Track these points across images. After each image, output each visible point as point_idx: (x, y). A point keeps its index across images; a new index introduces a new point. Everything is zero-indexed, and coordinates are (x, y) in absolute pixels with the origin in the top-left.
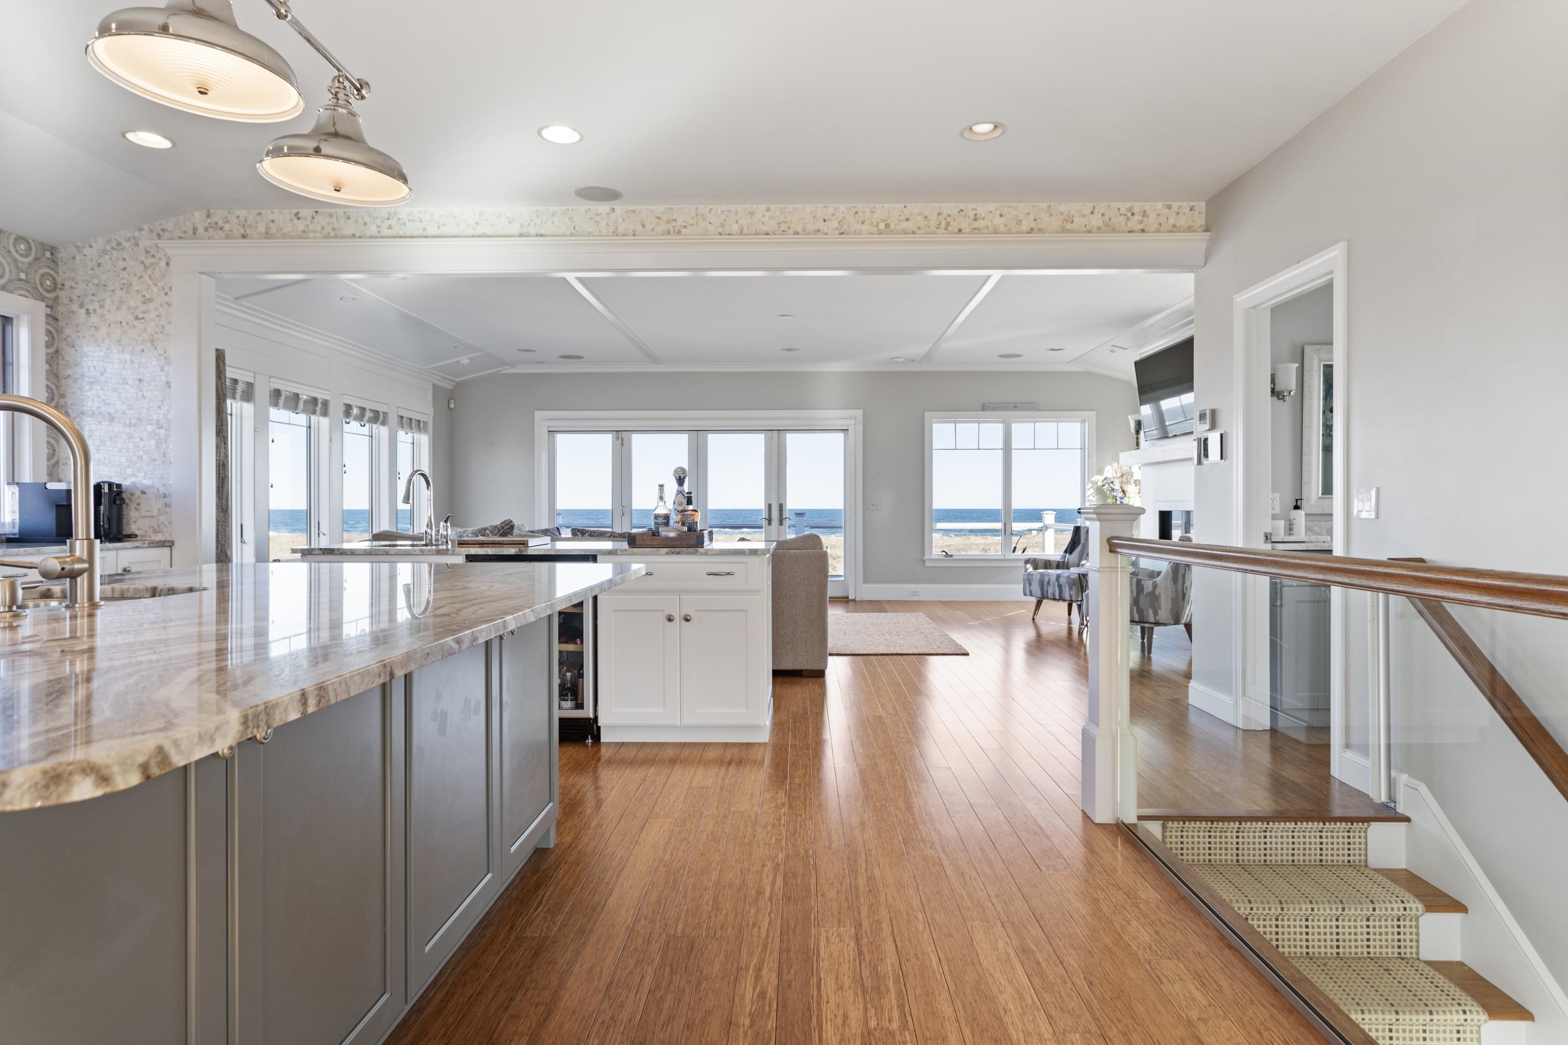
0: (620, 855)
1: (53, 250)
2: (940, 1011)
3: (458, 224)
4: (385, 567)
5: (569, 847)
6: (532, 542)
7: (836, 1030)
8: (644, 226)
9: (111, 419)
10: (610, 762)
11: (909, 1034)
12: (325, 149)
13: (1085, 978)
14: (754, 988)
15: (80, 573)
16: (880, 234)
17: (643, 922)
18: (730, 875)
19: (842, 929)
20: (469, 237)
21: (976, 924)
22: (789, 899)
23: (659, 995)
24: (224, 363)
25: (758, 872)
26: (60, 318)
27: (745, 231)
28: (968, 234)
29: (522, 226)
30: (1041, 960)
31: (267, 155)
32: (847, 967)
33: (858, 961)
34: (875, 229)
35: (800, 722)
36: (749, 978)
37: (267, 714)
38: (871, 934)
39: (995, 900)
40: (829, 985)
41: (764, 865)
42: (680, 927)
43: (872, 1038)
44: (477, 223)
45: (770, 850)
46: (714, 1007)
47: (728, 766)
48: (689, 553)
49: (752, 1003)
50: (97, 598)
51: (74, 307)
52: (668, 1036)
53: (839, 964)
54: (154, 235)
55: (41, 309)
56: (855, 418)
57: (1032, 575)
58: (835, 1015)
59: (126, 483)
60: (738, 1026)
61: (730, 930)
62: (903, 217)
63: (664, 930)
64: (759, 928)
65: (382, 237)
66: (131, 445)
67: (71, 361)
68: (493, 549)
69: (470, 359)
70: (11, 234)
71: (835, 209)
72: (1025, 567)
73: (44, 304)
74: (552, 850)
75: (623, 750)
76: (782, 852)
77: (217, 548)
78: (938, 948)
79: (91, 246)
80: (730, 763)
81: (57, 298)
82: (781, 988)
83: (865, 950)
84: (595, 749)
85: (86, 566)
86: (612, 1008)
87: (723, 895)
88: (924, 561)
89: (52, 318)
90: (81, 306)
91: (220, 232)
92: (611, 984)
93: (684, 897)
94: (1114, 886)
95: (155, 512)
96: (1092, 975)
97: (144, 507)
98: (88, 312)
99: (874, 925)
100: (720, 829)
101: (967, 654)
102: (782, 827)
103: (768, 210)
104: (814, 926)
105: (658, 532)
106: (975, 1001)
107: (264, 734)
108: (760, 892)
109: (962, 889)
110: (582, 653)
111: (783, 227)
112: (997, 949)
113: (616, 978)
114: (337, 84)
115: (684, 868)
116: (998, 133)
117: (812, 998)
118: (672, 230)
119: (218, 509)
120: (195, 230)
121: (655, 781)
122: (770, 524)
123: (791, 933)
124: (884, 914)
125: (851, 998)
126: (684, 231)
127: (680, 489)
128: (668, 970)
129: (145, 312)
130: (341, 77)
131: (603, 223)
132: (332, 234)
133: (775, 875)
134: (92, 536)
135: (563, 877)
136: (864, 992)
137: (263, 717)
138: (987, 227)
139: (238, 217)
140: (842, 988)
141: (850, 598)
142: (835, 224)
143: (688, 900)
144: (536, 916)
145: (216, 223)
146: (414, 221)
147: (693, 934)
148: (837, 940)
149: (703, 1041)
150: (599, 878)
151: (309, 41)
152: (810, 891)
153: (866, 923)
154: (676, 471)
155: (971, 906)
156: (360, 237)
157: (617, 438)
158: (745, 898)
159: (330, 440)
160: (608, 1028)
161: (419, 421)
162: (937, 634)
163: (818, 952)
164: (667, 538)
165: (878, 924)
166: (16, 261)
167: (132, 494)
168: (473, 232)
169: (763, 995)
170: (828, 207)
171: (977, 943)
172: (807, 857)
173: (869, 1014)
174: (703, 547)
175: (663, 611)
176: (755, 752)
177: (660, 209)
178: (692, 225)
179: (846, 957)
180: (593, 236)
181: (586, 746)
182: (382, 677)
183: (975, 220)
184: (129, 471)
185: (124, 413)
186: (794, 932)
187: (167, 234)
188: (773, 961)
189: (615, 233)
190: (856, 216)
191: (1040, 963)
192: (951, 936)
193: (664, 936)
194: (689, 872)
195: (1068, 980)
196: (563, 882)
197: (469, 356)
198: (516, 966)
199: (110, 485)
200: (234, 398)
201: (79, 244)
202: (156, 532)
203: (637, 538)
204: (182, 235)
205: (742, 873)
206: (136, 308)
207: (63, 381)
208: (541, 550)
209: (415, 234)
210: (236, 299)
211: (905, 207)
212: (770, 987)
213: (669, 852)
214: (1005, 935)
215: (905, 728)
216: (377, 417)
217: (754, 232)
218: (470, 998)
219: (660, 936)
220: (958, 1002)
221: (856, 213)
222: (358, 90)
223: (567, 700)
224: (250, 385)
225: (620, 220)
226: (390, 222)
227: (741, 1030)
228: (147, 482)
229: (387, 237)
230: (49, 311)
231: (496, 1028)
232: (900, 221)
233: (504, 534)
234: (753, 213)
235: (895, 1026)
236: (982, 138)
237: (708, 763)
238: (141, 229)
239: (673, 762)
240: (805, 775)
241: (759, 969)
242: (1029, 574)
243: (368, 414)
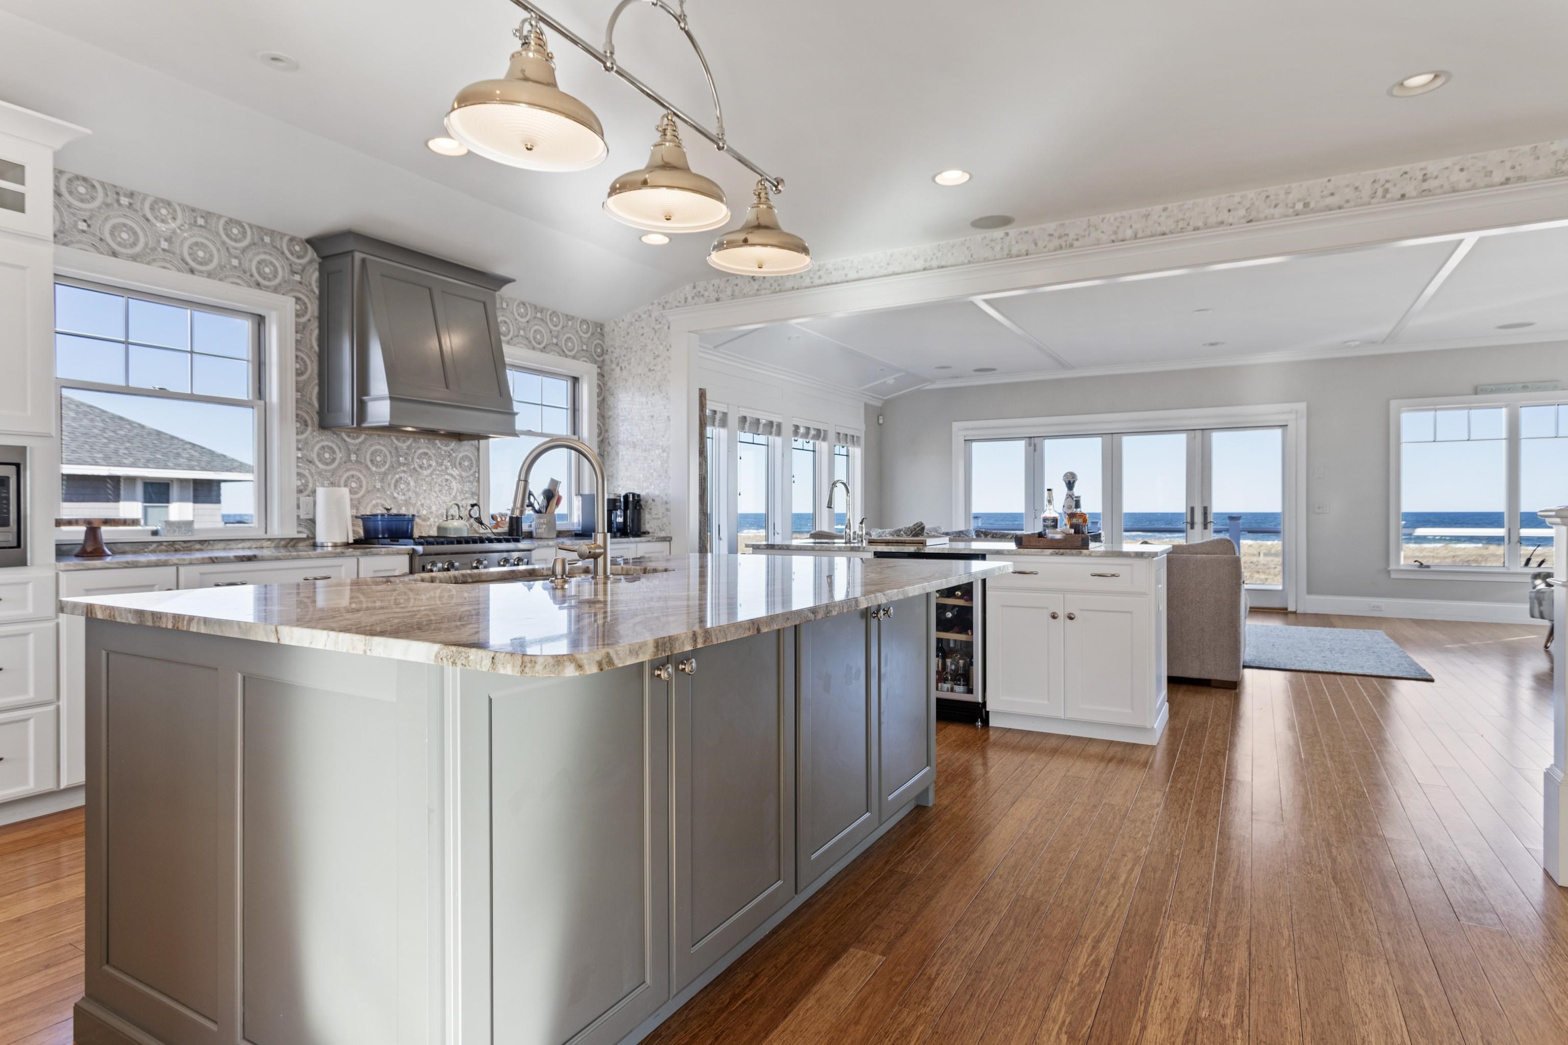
0: (988, 822)
1: (601, 326)
2: (1283, 1023)
3: (872, 267)
4: (825, 560)
5: (945, 808)
6: (930, 542)
7: (1163, 1009)
8: (1036, 245)
9: (635, 446)
10: (995, 744)
11: (1242, 1032)
12: (752, 238)
13: (1482, 1038)
14: (1090, 955)
15: (599, 555)
16: (1297, 215)
17: (997, 880)
18: (1088, 857)
19: (1193, 926)
20: (882, 276)
21: (1353, 954)
22: (1144, 889)
23: (1000, 939)
24: (706, 399)
25: (1116, 860)
26: (605, 375)
27: (1140, 234)
28: (1414, 198)
29: (925, 260)
30: (1427, 1006)
31: (713, 250)
32: (1190, 959)
33: (1203, 957)
34: (1291, 211)
35: (1197, 730)
36: (1086, 945)
37: (671, 644)
38: (1225, 937)
39: (1385, 937)
40: (1166, 970)
41: (1124, 855)
42: (1030, 890)
43: (1200, 1025)
44: (888, 264)
45: (1133, 843)
46: (1048, 960)
47: (1108, 762)
48: (1072, 555)
49: (1085, 966)
50: (609, 574)
51: (614, 366)
52: (1001, 973)
53: (1182, 955)
54: (661, 306)
55: (594, 369)
56: (1297, 412)
57: (1543, 593)
58: (1166, 997)
59: (643, 493)
60: (1067, 981)
61: (1077, 903)
62: (1326, 193)
63: (1015, 890)
64: (1107, 907)
65: (814, 287)
66: (646, 465)
67: (612, 406)
68: (896, 547)
69: (895, 379)
70: (578, 319)
71: (1242, 197)
72: (1533, 583)
73: (596, 366)
74: (931, 809)
75: (1009, 734)
76: (1146, 847)
77: (700, 543)
78: (1299, 966)
79: (623, 321)
80: (1110, 760)
81: (603, 361)
82: (1116, 961)
83: (1214, 949)
84: (983, 731)
85: (602, 551)
86: (958, 940)
87: (1077, 872)
88: (1389, 572)
89: (601, 375)
90: (618, 365)
91: (702, 298)
92: (960, 921)
93: (1040, 867)
94: (1561, 955)
95: (660, 515)
96: (1493, 1036)
97: (654, 511)
98: (621, 369)
99: (1230, 930)
100: (1087, 816)
101: (1432, 681)
102: (1152, 825)
103: (1165, 210)
104: (1164, 917)
105: (1045, 534)
106: (1329, 1024)
107: (690, 668)
108: (1114, 877)
109: (1346, 919)
110: (971, 643)
111: (1181, 225)
112: (1373, 983)
113: (965, 919)
114: (760, 187)
115: (1045, 844)
116: (1439, 82)
117: (1146, 977)
118: (1064, 244)
119: (700, 513)
120: (686, 299)
121: (1033, 766)
122: (1192, 527)
123: (1138, 918)
124: (1245, 923)
125: (1186, 987)
126: (1076, 244)
127: (1070, 493)
128: (1012, 922)
129: (655, 365)
130: (764, 178)
131: (998, 248)
132: (778, 289)
133: (1134, 865)
134: (606, 531)
135: (935, 832)
136: (1203, 985)
137: (668, 645)
138: (1442, 186)
139: (714, 285)
140: (1179, 976)
141: (1290, 609)
142: (1242, 212)
143: (1043, 871)
144: (908, 858)
145: (699, 292)
146: (838, 269)
147: (1041, 899)
148: (1185, 934)
149: (1032, 984)
150: (966, 837)
151: (740, 160)
152: (1167, 886)
153: (1220, 927)
154: (1066, 475)
155: (1352, 937)
156: (798, 289)
157: (1030, 445)
158: (1098, 880)
159: (783, 456)
160: (951, 953)
161: (853, 436)
162: (1396, 655)
163: (1162, 940)
164: (1053, 540)
165: (1235, 930)
166: (581, 337)
167: (647, 502)
168: (885, 272)
169: (1096, 962)
170: (1233, 196)
171: (1349, 973)
172: (1173, 855)
173: (1202, 1004)
174: (1088, 549)
175: (1047, 608)
176: (1140, 753)
177: (1051, 226)
178: (1084, 236)
179: (1191, 951)
180: (988, 261)
181: (976, 727)
182: (751, 631)
183: (1424, 180)
184: (645, 484)
185: (642, 441)
186: (1141, 919)
187: (668, 306)
188: (1114, 937)
189: (1010, 255)
190: (1268, 200)
191: (1425, 1008)
192: (1317, 958)
193: (1014, 896)
194: (1049, 847)
195: (1457, 1034)
196: (934, 835)
197: (894, 376)
198: (886, 891)
199: (634, 495)
200: (714, 425)
201: (616, 320)
202: (661, 530)
203: (1024, 539)
204: (678, 304)
205: (1100, 858)
206: (650, 363)
207: (607, 421)
208: (935, 549)
209: (839, 280)
210: (715, 347)
211: (1329, 181)
212: (1105, 959)
213: (1034, 827)
214: (1388, 972)
215: (1322, 750)
216: (819, 435)
217: (1150, 233)
218: (847, 905)
219: (1010, 894)
220: (1308, 1019)
221: (1267, 197)
222: (776, 187)
223: (960, 685)
224: (725, 414)
225: (1014, 242)
226: (820, 273)
227: (1069, 985)
228: (657, 493)
229: (818, 286)
230: (599, 370)
231: (863, 932)
232: (1322, 197)
233: (916, 535)
234: (1149, 215)
235: (1228, 1021)
236: (1420, 91)
237: (1087, 758)
238: (652, 304)
239: (1054, 752)
240: (1189, 781)
241: (1098, 941)
242: (1539, 591)
243: (812, 432)
